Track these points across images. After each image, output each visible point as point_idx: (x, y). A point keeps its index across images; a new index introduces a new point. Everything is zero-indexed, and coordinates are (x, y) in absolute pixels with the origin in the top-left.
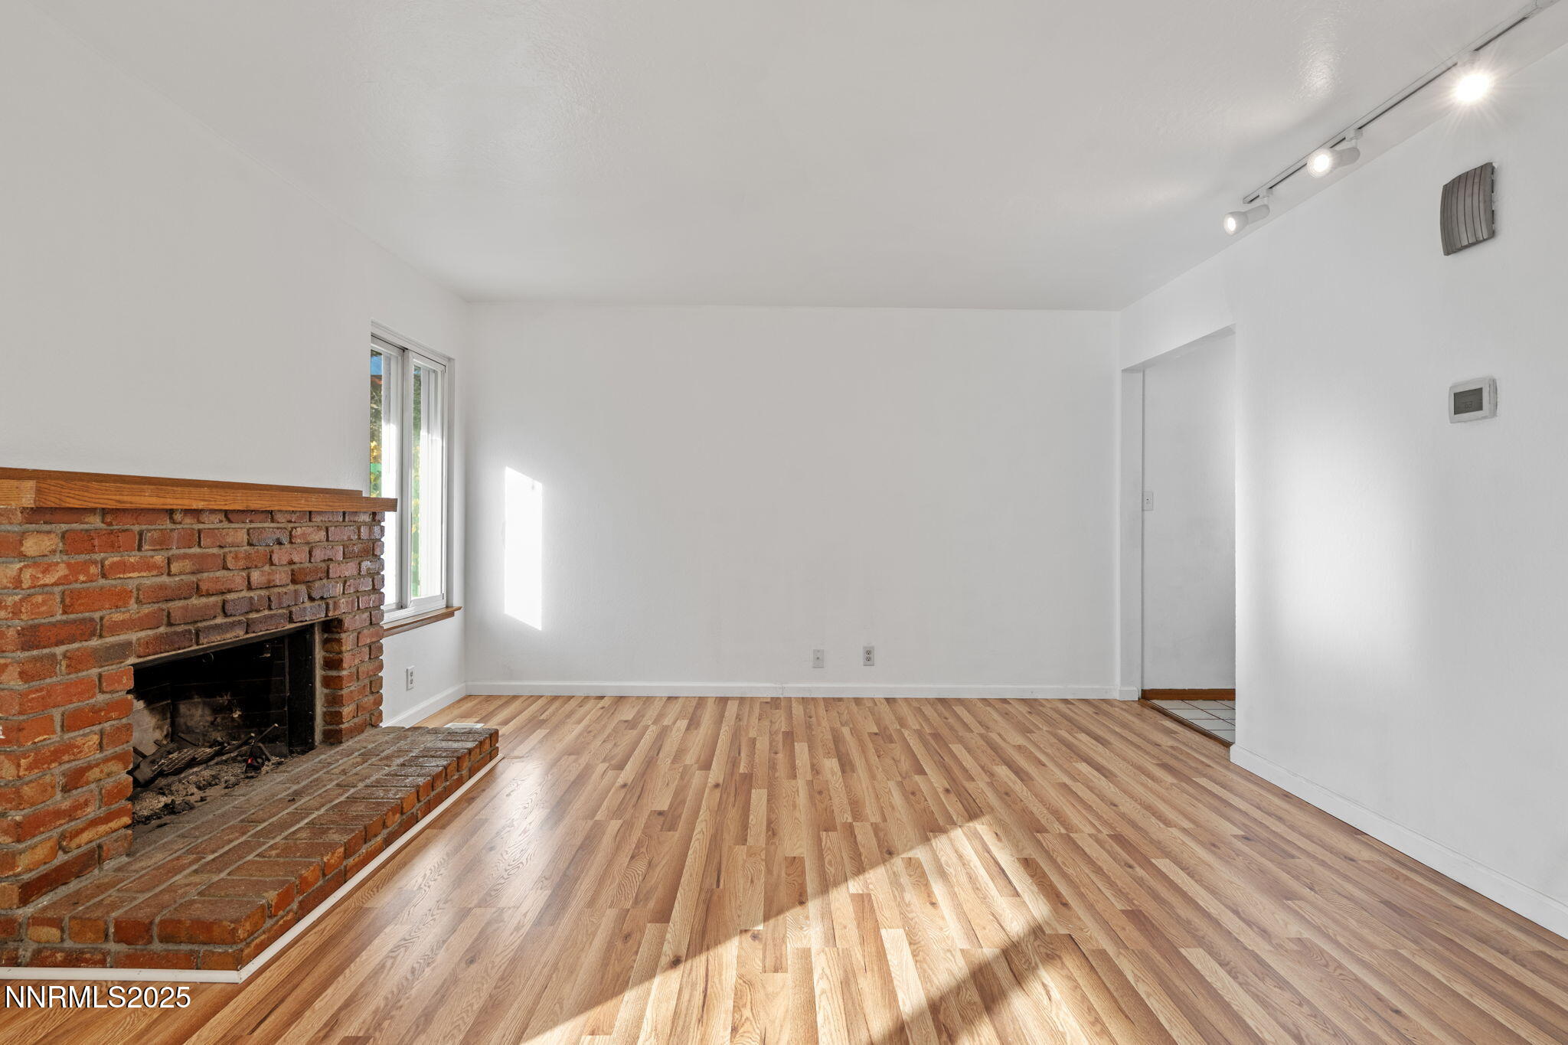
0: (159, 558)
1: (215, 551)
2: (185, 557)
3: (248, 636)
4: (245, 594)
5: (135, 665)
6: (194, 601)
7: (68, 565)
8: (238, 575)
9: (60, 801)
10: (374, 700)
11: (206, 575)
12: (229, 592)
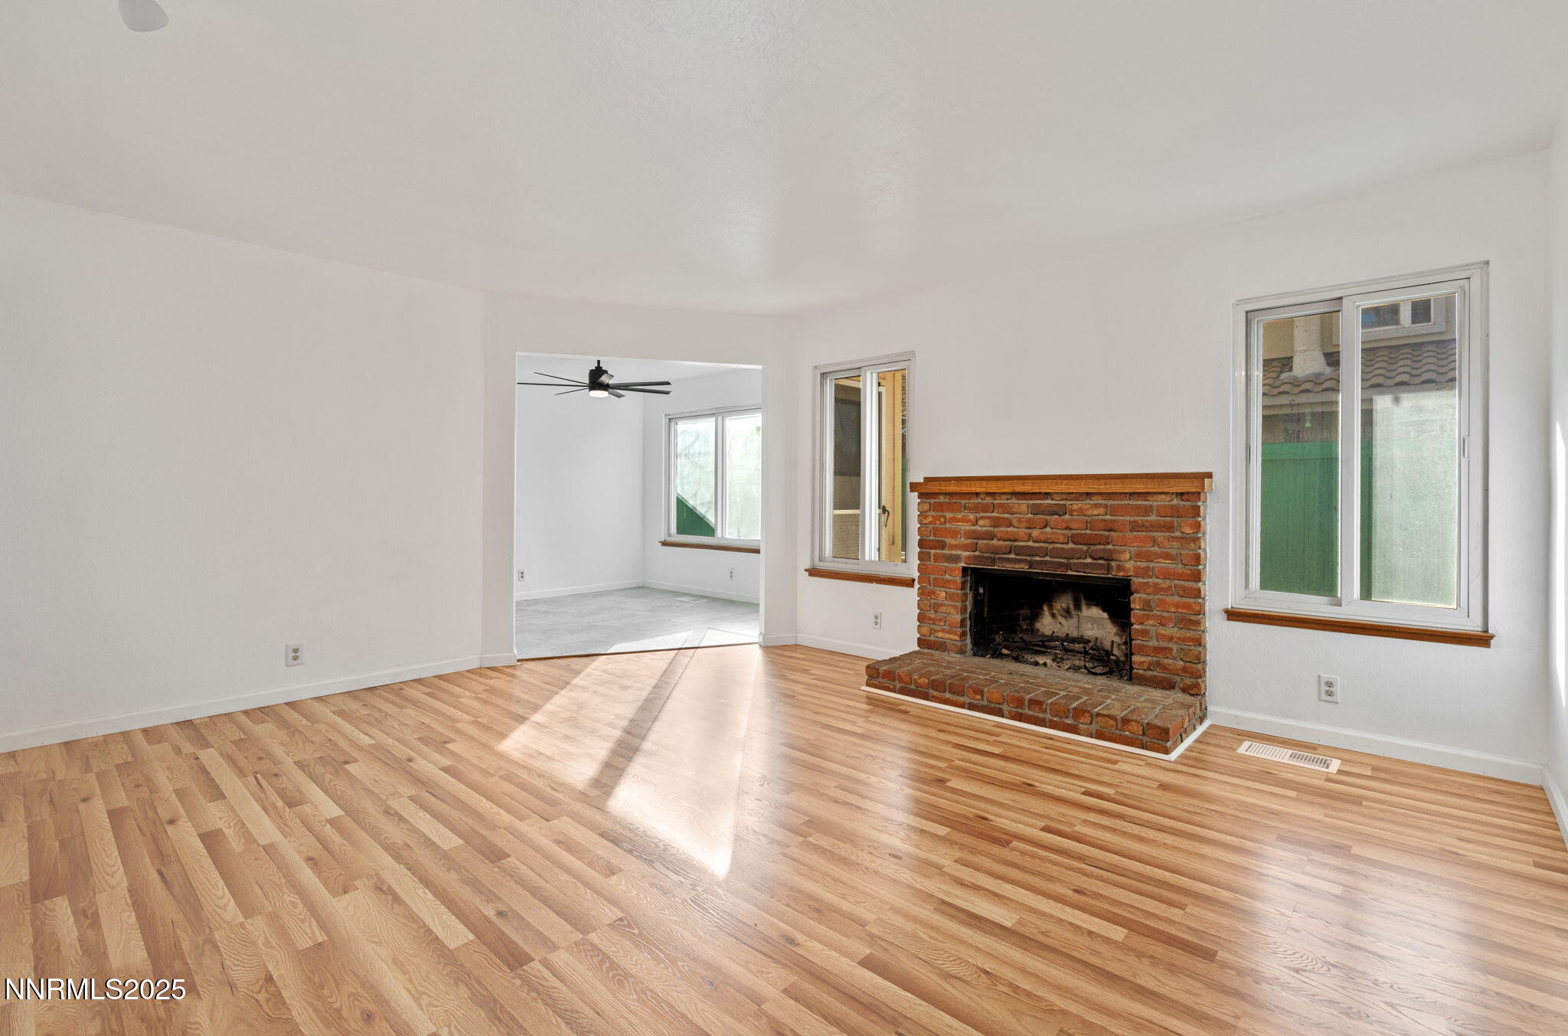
0: (972, 517)
1: (1008, 515)
2: (985, 518)
3: (1029, 570)
4: (1030, 543)
5: (963, 567)
6: (995, 542)
7: (933, 516)
8: (1022, 532)
9: (932, 614)
10: (1185, 667)
11: (1002, 529)
12: (1015, 540)
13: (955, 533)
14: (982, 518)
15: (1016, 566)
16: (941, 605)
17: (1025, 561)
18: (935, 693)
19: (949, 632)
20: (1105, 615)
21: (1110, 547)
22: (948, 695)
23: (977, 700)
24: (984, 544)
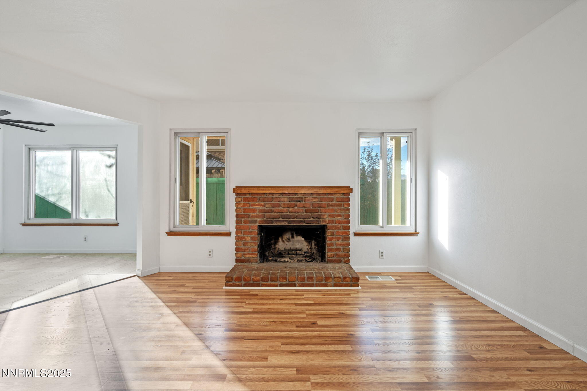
0: (262, 203)
1: (279, 203)
2: (269, 204)
3: (288, 224)
4: (288, 214)
5: (258, 225)
6: (273, 214)
7: (243, 204)
8: (285, 209)
9: (243, 247)
10: (345, 254)
11: (276, 208)
12: (282, 212)
13: (254, 211)
14: (267, 204)
15: (282, 223)
16: (248, 243)
17: (286, 221)
18: (264, 283)
19: (252, 254)
20: (303, 239)
21: (319, 213)
22: (270, 282)
23: (285, 282)
24: (269, 215)
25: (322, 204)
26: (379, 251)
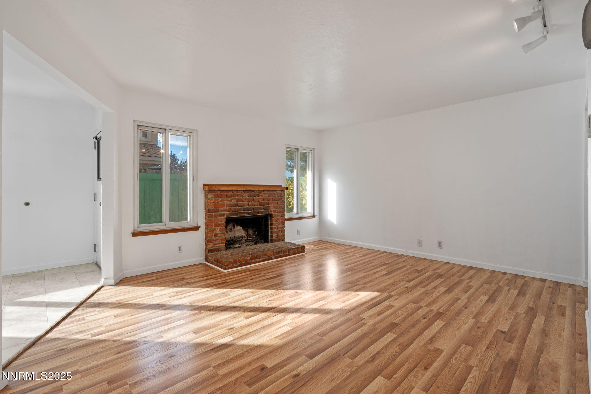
0: (230, 199)
1: (241, 198)
3: (248, 215)
4: (248, 207)
5: (226, 218)
6: (237, 207)
7: (214, 200)
8: (246, 203)
9: (214, 238)
10: (283, 235)
11: (239, 203)
12: (244, 206)
13: (223, 206)
14: (233, 199)
15: (244, 215)
16: (218, 234)
17: (246, 213)
18: (252, 261)
19: (221, 243)
21: (268, 206)
22: (256, 260)
23: (266, 257)
24: (234, 208)
25: (269, 198)
26: (297, 230)
